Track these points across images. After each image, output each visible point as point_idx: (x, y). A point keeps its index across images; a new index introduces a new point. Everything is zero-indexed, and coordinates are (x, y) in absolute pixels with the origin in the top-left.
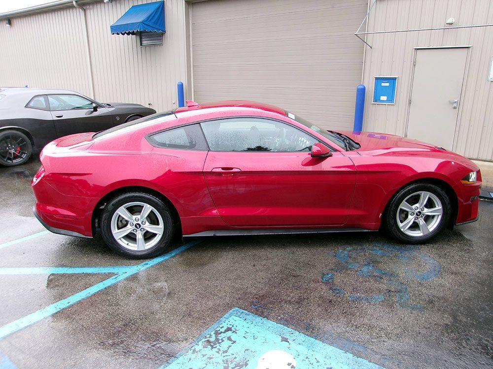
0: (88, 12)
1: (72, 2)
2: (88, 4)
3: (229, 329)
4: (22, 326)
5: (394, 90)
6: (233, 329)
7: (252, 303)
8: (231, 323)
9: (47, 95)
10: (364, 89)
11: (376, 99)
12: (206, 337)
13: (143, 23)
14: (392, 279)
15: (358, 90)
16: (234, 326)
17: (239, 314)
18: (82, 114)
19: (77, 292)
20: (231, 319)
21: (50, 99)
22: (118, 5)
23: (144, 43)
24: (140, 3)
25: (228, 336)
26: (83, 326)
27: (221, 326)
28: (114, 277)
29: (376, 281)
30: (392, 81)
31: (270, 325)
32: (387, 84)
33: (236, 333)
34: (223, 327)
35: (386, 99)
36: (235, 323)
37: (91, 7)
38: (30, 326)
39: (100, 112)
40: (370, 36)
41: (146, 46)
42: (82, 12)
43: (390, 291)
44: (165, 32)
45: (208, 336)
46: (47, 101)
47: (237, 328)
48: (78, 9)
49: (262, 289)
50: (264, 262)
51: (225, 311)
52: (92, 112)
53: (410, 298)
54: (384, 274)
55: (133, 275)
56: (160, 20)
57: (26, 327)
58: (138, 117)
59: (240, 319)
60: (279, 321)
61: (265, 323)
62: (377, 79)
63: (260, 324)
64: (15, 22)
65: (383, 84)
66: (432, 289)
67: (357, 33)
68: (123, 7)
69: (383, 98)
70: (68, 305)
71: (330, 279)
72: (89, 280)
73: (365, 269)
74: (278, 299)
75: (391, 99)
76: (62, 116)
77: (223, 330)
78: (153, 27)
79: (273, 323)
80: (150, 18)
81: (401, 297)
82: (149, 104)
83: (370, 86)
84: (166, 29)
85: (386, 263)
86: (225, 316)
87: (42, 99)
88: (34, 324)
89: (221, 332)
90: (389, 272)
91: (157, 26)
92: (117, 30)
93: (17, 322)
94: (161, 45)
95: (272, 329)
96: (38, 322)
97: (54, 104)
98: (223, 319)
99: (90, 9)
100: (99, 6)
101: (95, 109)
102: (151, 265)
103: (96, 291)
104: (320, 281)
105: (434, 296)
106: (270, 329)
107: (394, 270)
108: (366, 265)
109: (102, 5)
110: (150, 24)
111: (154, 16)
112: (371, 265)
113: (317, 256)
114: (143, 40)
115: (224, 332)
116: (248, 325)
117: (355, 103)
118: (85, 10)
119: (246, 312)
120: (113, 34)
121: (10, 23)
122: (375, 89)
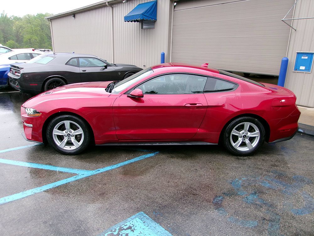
0: (114, 9)
1: (106, 3)
2: (115, 4)
3: (130, 228)
4: (8, 201)
5: (311, 62)
6: (133, 228)
7: (155, 210)
8: (133, 223)
9: (79, 58)
10: (287, 61)
11: (297, 68)
12: (112, 231)
13: (143, 14)
14: (270, 209)
15: (283, 61)
16: (135, 226)
17: (142, 217)
18: (98, 70)
19: (49, 184)
20: (135, 220)
21: (81, 60)
22: (131, 4)
23: (144, 27)
24: (143, 2)
25: (127, 233)
26: (40, 207)
27: (125, 224)
28: (75, 177)
29: (256, 208)
30: (310, 55)
31: (159, 230)
32: (306, 58)
33: (133, 232)
34: (126, 225)
35: (304, 69)
36: (136, 224)
37: (116, 5)
38: (11, 202)
39: (109, 69)
40: (296, 21)
41: (145, 29)
42: (111, 9)
43: (264, 219)
44: (156, 20)
45: (114, 230)
46: (78, 62)
47: (135, 229)
48: (109, 7)
49: (166, 201)
50: (176, 181)
51: (134, 213)
52: (104, 69)
53: (280, 228)
54: (265, 204)
55: (87, 177)
56: (154, 13)
57: (9, 202)
58: (133, 73)
59: (141, 221)
60: (167, 229)
61: (157, 227)
62: (298, 53)
63: (152, 228)
64: (77, 16)
65: (303, 58)
66: (302, 223)
67: (283, 19)
68: (133, 5)
69: (302, 68)
70: (40, 191)
71: (219, 201)
72: (60, 176)
73: (250, 197)
74: (174, 211)
75: (308, 69)
76: (86, 71)
77: (125, 228)
78: (149, 17)
79: (163, 229)
80: (148, 11)
81: (272, 226)
82: (144, 66)
83: (292, 59)
84: (157, 19)
85: (270, 195)
86: (132, 217)
87: (75, 60)
88: (14, 201)
89: (124, 229)
90: (270, 202)
91: (151, 17)
92: (128, 19)
93: (6, 198)
94: (153, 28)
95: (161, 233)
96: (18, 200)
97: (85, 63)
98: (129, 219)
99: (115, 7)
100: (120, 5)
101: (106, 67)
102: (101, 171)
103: (60, 185)
104: (211, 201)
105: (301, 230)
106: (159, 233)
107: (275, 202)
108: (252, 194)
109: (122, 4)
110: (147, 15)
111: (150, 11)
112: (257, 195)
113: (217, 181)
114: (143, 25)
115: (126, 230)
116: (144, 227)
117: (279, 70)
118: (112, 8)
119: (148, 216)
120: (125, 21)
121: (74, 17)
122: (296, 61)
